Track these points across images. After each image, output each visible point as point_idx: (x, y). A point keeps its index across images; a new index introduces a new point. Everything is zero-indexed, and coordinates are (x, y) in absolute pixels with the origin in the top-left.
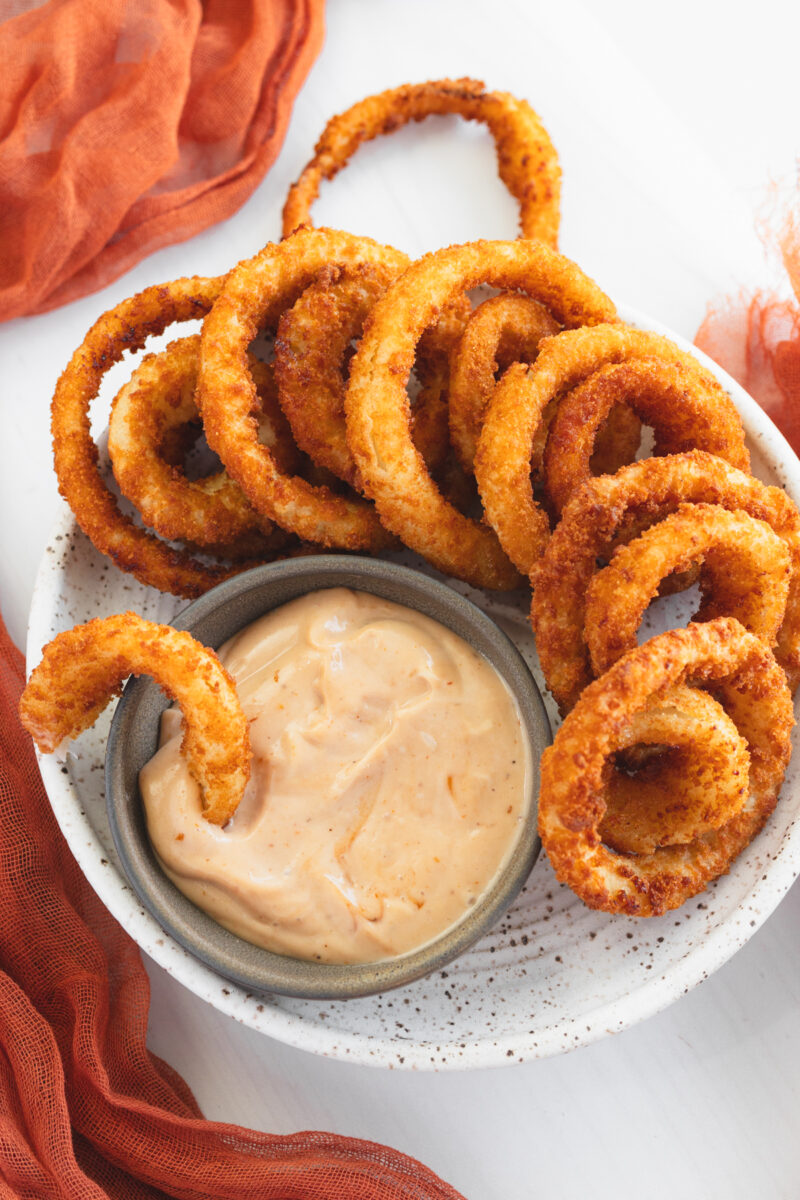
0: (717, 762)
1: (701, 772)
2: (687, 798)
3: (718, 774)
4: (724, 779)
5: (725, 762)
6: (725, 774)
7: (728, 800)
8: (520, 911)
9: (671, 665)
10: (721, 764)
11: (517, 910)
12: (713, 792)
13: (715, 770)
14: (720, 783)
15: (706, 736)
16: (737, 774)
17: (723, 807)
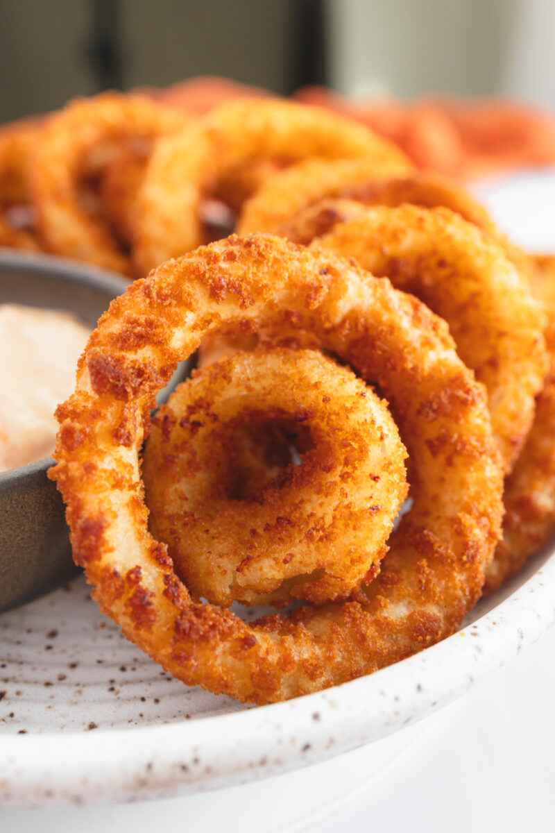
0: (353, 449)
1: (329, 469)
2: (298, 511)
3: (349, 469)
4: (354, 479)
5: (363, 451)
6: (358, 473)
7: (352, 518)
8: (23, 666)
9: (329, 277)
10: (356, 454)
11: (21, 663)
12: (334, 501)
13: (346, 463)
14: (347, 487)
15: (348, 405)
16: (375, 479)
17: (340, 523)
